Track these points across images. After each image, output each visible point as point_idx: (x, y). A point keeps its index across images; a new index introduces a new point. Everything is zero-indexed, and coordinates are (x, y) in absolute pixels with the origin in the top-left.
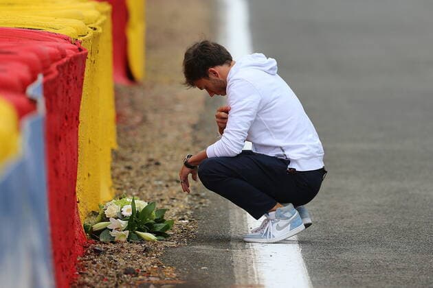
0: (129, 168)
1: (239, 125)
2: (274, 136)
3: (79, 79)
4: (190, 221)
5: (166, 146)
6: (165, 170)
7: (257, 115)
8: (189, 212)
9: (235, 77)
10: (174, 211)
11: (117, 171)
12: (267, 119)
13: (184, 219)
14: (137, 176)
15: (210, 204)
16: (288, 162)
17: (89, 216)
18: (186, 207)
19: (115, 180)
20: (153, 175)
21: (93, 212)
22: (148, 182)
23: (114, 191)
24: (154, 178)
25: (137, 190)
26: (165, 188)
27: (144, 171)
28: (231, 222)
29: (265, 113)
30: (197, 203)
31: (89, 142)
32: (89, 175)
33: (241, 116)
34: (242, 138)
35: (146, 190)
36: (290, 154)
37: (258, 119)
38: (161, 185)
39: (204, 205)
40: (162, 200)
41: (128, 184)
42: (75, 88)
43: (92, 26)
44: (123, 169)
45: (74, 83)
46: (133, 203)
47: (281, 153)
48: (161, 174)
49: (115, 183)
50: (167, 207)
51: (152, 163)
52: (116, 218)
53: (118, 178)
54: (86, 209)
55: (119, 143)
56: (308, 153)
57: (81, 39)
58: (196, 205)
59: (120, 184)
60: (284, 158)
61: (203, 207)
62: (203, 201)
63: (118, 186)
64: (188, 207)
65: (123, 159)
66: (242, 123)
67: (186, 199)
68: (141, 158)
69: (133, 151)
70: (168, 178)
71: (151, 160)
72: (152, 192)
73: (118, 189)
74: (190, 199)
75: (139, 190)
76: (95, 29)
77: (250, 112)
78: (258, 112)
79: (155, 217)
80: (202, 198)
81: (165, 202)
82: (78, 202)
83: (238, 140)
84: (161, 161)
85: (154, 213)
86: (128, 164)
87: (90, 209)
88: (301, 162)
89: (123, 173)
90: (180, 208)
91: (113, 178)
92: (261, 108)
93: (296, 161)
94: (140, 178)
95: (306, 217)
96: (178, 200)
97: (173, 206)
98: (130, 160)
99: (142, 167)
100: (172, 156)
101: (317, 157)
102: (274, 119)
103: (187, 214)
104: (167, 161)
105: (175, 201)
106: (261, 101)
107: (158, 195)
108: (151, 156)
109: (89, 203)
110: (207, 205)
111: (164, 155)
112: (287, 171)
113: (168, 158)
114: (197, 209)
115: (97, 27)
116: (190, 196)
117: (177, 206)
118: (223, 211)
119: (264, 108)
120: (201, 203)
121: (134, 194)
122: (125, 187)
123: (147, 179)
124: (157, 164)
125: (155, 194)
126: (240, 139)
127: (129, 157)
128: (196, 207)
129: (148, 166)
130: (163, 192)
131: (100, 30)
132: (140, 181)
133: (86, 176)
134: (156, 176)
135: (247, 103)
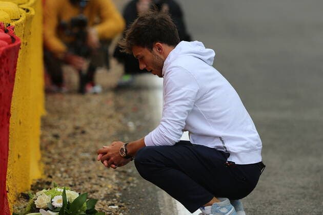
0: (56, 136)
1: (175, 114)
2: (211, 127)
3: (11, 72)
4: (120, 206)
5: (90, 112)
6: (90, 140)
7: (194, 106)
8: (118, 195)
9: (173, 64)
10: (102, 192)
11: (45, 139)
12: (205, 110)
13: (113, 205)
14: (65, 147)
15: (137, 183)
16: (228, 154)
17: (18, 199)
18: (114, 187)
19: (43, 152)
20: (80, 147)
21: (22, 194)
22: (75, 154)
23: (43, 165)
24: (80, 149)
25: (65, 165)
26: (92, 162)
27: (71, 141)
28: (161, 208)
29: (203, 103)
30: (125, 181)
31: (20, 123)
32: (19, 156)
33: (178, 106)
34: (179, 127)
35: (74, 165)
36: (231, 146)
37: (195, 108)
38: (88, 159)
39: (132, 185)
40: (90, 178)
41: (56, 156)
42: (7, 83)
43: (24, 6)
44: (50, 138)
45: (6, 78)
46: (64, 194)
47: (221, 144)
48: (87, 144)
49: (43, 156)
50: (95, 187)
51: (79, 131)
52: (46, 209)
53: (46, 148)
54: (16, 192)
55: (47, 109)
56: (248, 146)
57: (13, 24)
58: (123, 185)
59: (49, 157)
60: (224, 150)
61: (131, 187)
62: (130, 179)
63: (46, 159)
64: (117, 188)
65: (51, 126)
66: (178, 113)
67: (114, 177)
68: (67, 126)
69: (60, 118)
70: (93, 150)
71: (77, 128)
72: (80, 168)
73: (47, 163)
74: (117, 177)
75: (68, 165)
76: (28, 11)
77: (188, 102)
78: (195, 103)
79: (86, 208)
80: (129, 175)
81: (93, 181)
82: (8, 192)
83: (175, 130)
84: (87, 130)
85: (85, 205)
86: (55, 131)
87: (20, 190)
88: (241, 155)
89: (52, 143)
90: (109, 188)
91: (41, 149)
92: (199, 97)
93: (236, 154)
94: (67, 149)
95: (240, 210)
96: (105, 178)
97: (101, 186)
98: (57, 127)
99: (69, 136)
100: (97, 124)
101: (256, 150)
102: (213, 110)
103: (115, 197)
104: (92, 129)
105: (103, 179)
106: (198, 91)
107: (86, 172)
108: (78, 124)
109: (18, 184)
110: (135, 185)
111: (89, 123)
112: (226, 164)
113: (93, 125)
114: (125, 190)
115: (29, 8)
116: (117, 173)
117: (105, 187)
118: (152, 192)
119: (201, 98)
120: (128, 183)
121: (63, 169)
122: (54, 159)
123: (73, 151)
124: (83, 132)
125: (83, 169)
126: (177, 128)
127: (55, 124)
128: (124, 187)
129: (74, 134)
130: (91, 168)
131: (33, 12)
132: (67, 152)
133: (16, 159)
134: (83, 147)
135: (184, 92)
